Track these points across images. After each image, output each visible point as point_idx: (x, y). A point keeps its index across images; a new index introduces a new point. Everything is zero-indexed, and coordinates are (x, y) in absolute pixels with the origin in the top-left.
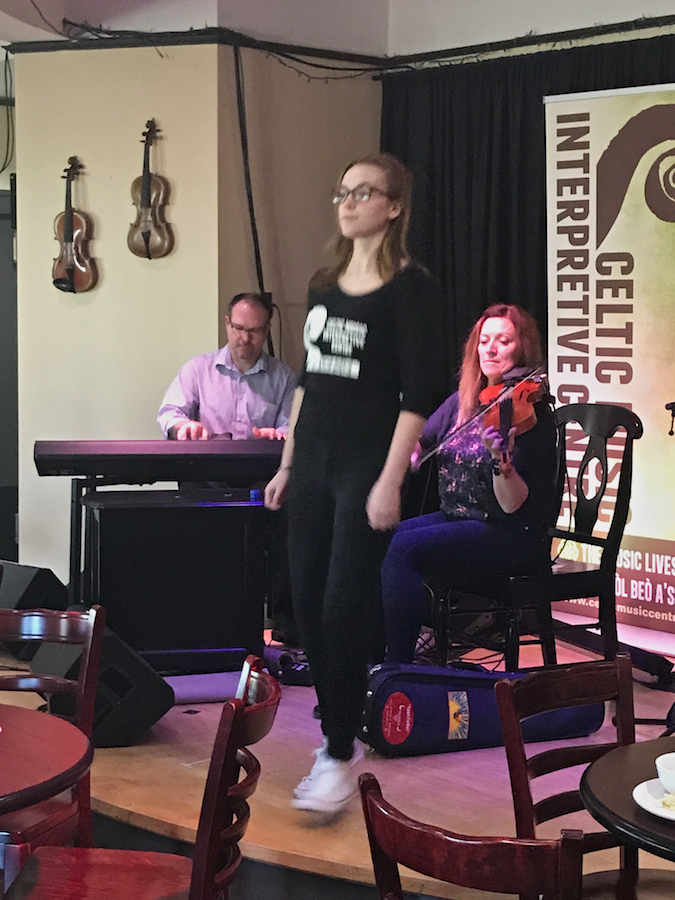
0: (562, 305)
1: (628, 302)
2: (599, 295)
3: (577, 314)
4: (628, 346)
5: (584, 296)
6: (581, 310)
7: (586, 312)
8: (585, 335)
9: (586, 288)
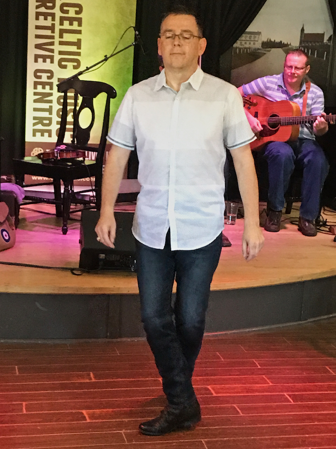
0: (37, 27)
1: (79, 28)
2: (61, 24)
3: (48, 33)
4: (79, 51)
5: (52, 24)
6: (50, 31)
7: (53, 32)
8: (52, 44)
9: (53, 19)
